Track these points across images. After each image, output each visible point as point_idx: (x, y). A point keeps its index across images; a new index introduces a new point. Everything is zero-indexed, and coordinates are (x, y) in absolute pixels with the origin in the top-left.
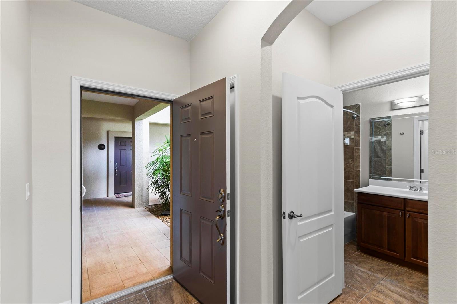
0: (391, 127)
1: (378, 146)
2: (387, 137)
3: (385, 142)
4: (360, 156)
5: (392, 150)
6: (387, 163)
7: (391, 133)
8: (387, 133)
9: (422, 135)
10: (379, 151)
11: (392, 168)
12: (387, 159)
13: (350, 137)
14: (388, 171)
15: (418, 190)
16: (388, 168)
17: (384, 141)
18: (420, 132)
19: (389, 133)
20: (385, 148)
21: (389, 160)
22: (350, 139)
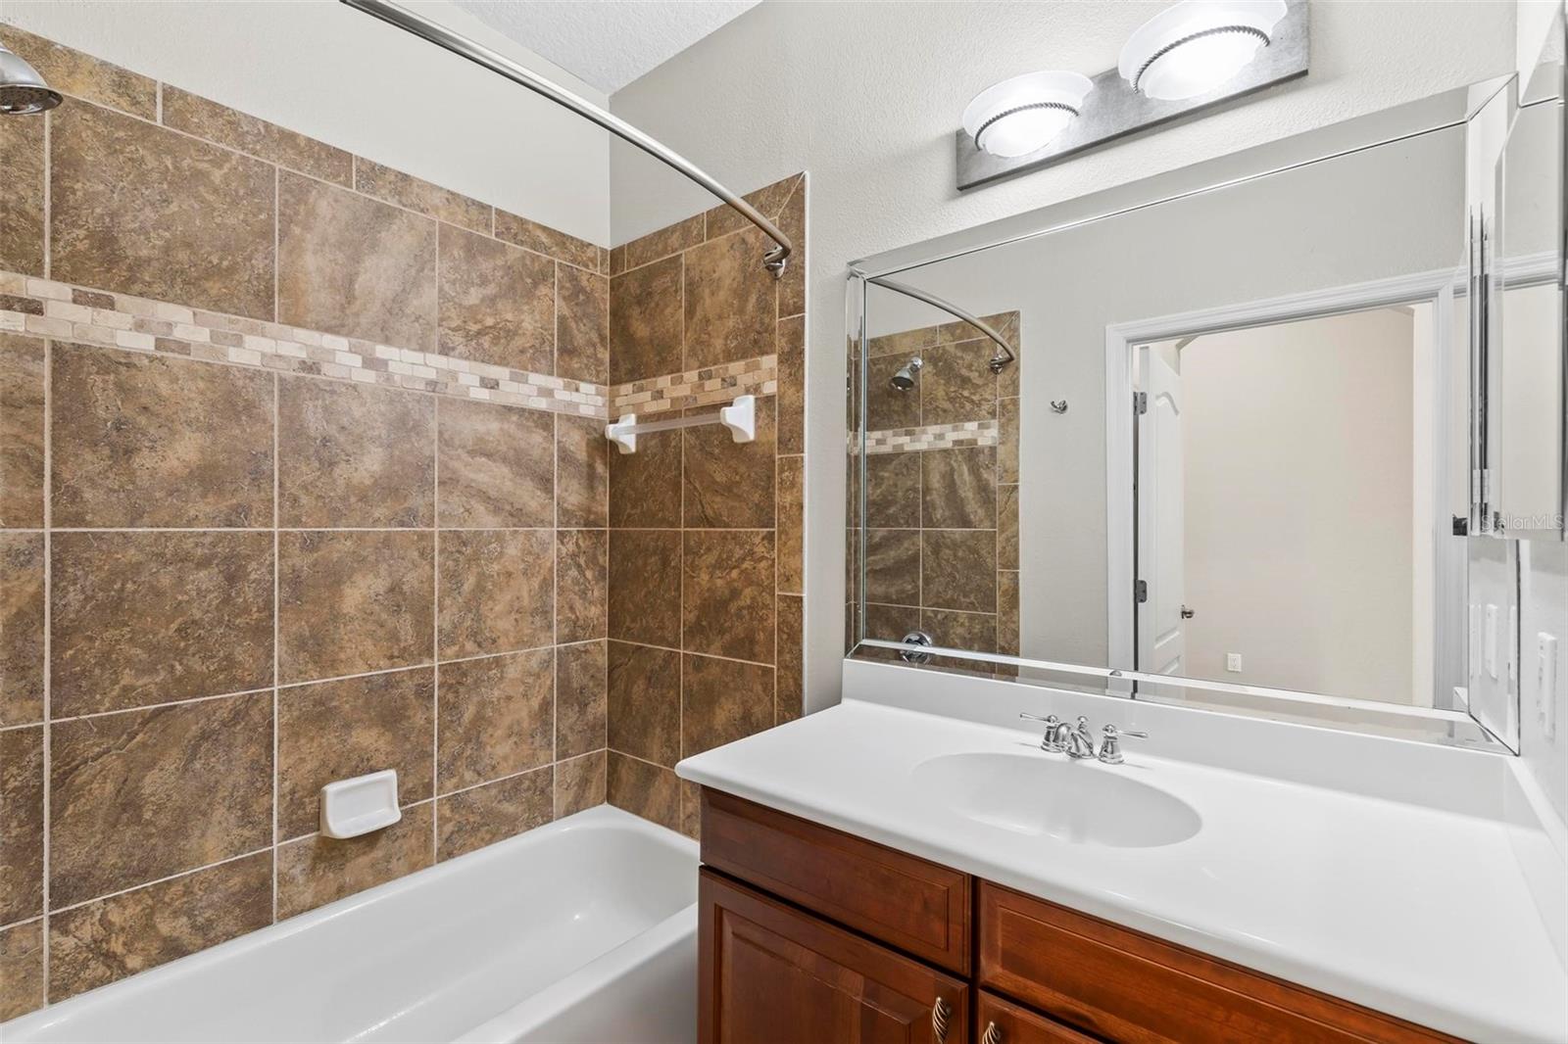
0: (1018, 378)
1: (965, 469)
2: (1002, 426)
3: (993, 449)
4: (801, 507)
5: (1021, 489)
6: (1002, 554)
7: (1015, 403)
8: (1003, 406)
9: (1141, 417)
10: (970, 495)
11: (1020, 576)
12: (1002, 531)
13: (754, 389)
14: (1005, 593)
15: (1090, 746)
16: (1003, 581)
17: (989, 443)
18: (1136, 398)
19: (1010, 407)
20: (994, 482)
21: (1008, 540)
22: (756, 399)
